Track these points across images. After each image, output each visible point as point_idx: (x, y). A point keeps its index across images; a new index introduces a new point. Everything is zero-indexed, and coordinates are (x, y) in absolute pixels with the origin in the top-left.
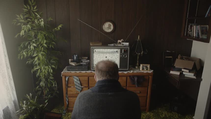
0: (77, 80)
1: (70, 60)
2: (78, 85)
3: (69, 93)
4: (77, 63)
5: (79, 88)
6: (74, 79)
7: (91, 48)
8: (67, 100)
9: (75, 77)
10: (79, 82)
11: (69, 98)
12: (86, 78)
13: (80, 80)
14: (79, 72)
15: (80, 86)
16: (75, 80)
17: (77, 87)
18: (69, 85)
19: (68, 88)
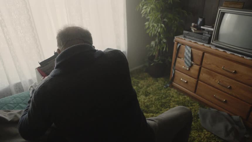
0: (189, 51)
1: (193, 24)
2: (188, 58)
3: (177, 64)
4: (197, 30)
5: (188, 62)
6: (186, 49)
7: (219, 9)
8: (174, 72)
9: (188, 47)
10: (190, 55)
11: (176, 71)
12: (200, 53)
13: (192, 53)
14: (202, 44)
15: (190, 61)
16: (187, 51)
17: (186, 61)
18: (180, 55)
19: (178, 58)
